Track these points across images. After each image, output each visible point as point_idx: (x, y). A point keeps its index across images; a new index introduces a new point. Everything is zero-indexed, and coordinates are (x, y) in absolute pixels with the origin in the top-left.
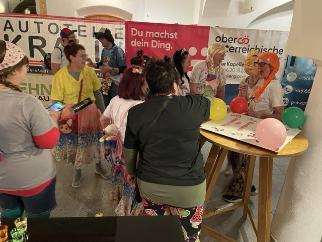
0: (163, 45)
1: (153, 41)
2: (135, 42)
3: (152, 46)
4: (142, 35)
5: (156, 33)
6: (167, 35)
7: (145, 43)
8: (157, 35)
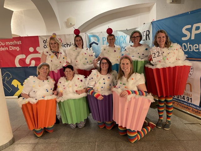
0: (15, 48)
1: (10, 47)
2: (2, 48)
3: (10, 49)
4: (4, 45)
5: (10, 42)
6: (16, 43)
7: (6, 48)
8: (11, 43)
